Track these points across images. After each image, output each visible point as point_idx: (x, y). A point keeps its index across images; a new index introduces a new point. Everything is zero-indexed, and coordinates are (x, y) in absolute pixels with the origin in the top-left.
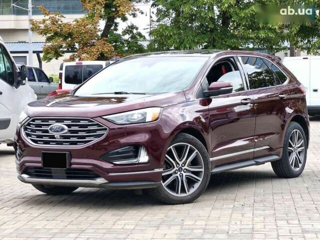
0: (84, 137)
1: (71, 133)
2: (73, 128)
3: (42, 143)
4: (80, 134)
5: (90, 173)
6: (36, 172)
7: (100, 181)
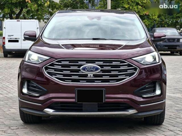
0: (117, 76)
1: (102, 73)
2: (106, 68)
3: (71, 81)
4: (113, 73)
5: (121, 105)
6: (62, 106)
7: (131, 112)
